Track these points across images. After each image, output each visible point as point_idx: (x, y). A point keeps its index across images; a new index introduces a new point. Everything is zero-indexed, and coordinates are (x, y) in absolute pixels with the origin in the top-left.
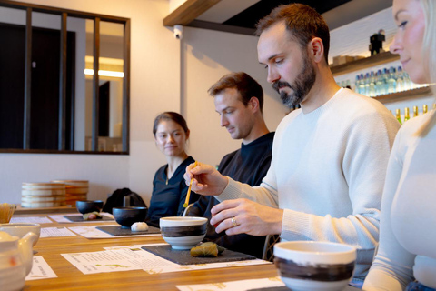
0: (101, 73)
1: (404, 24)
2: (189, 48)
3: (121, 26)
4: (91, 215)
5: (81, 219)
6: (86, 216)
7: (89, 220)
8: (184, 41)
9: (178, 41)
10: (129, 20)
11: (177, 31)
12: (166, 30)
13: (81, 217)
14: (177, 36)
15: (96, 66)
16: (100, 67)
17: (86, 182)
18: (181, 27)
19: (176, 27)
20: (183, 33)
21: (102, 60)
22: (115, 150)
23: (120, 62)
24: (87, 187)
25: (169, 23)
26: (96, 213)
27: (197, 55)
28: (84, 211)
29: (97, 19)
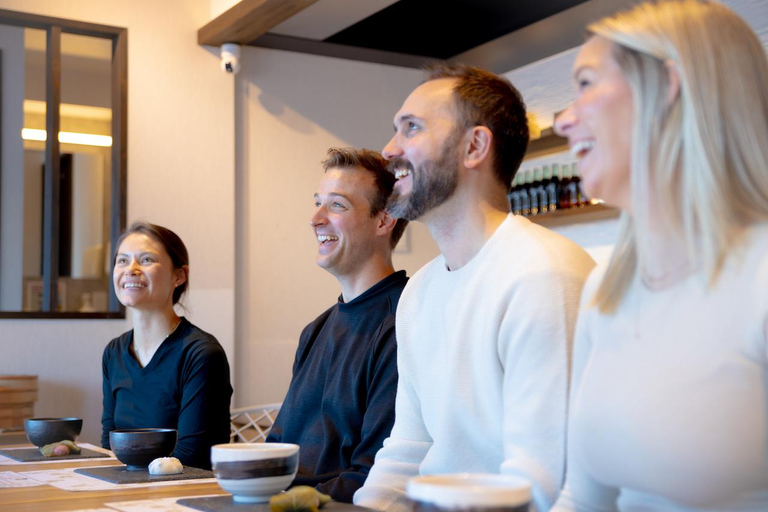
0: (65, 137)
1: (584, 83)
2: (254, 91)
3: (107, 44)
4: (59, 447)
5: (36, 456)
6: (46, 450)
7: (54, 457)
8: (241, 76)
9: (230, 78)
10: (124, 31)
11: (228, 55)
12: (205, 54)
13: (38, 453)
14: (228, 66)
15: (53, 123)
16: (62, 124)
17: (33, 379)
18: (235, 47)
19: (225, 47)
20: (241, 61)
21: (66, 110)
22: (86, 309)
23: (105, 114)
24: (33, 390)
25: (211, 38)
26: (69, 442)
27: (271, 105)
28: (43, 440)
29: (54, 29)
